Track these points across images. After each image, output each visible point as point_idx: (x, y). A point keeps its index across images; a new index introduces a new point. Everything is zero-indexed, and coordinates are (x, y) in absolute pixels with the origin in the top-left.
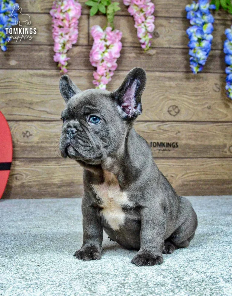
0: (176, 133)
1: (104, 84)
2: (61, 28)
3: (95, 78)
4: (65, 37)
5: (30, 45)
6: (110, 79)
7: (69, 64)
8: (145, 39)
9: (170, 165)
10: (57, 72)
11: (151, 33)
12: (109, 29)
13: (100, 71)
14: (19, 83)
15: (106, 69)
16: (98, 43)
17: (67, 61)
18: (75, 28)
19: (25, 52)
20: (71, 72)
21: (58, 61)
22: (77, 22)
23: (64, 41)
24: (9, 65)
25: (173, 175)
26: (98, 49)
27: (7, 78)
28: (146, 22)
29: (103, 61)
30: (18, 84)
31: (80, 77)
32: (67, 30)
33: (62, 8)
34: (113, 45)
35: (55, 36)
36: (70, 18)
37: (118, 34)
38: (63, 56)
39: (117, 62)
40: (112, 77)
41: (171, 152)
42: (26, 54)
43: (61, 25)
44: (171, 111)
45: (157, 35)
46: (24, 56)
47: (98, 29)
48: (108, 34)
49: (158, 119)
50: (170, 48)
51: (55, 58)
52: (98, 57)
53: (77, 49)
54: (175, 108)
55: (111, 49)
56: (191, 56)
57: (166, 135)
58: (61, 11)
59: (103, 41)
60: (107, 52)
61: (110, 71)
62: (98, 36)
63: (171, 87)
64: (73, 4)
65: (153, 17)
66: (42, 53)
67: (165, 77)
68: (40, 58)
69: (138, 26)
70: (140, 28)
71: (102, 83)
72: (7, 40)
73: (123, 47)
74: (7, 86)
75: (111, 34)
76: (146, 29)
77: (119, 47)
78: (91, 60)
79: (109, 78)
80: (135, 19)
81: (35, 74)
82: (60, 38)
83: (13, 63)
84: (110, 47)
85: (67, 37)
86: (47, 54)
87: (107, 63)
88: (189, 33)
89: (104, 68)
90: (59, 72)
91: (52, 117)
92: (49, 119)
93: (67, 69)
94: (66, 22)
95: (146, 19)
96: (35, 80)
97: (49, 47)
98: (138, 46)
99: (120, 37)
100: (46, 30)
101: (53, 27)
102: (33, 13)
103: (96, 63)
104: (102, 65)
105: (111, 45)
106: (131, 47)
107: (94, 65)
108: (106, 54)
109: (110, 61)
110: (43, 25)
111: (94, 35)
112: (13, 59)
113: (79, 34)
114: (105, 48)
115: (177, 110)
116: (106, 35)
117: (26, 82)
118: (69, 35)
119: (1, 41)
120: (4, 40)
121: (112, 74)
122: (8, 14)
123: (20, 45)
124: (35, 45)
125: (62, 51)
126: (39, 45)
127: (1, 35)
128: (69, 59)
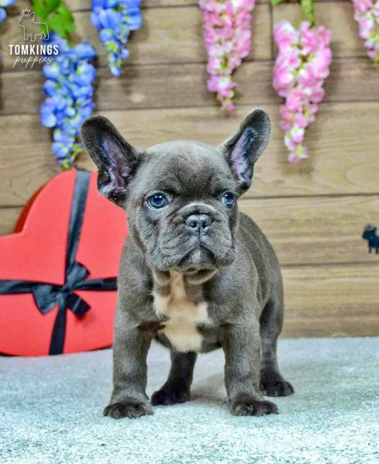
1: (300, 127)
2: (218, 30)
3: (283, 116)
4: (226, 46)
5: (167, 64)
6: (312, 119)
7: (237, 96)
8: (374, 40)
10: (215, 110)
12: (305, 25)
13: (291, 103)
14: (149, 133)
15: (302, 100)
16: (287, 51)
17: (234, 89)
18: (244, 29)
19: (159, 78)
20: (243, 109)
21: (215, 90)
22: (248, 16)
23: (224, 53)
24: (131, 102)
26: (286, 63)
27: (128, 126)
28: (375, 9)
32: (228, 32)
34: (314, 54)
35: (209, 44)
36: (234, 10)
37: (322, 34)
38: (224, 80)
39: (324, 86)
40: (316, 114)
42: (161, 80)
43: (217, 22)
46: (157, 84)
47: (287, 28)
48: (303, 34)
51: (211, 85)
52: (286, 79)
53: (250, 68)
55: (311, 62)
59: (295, 48)
60: (304, 67)
61: (311, 103)
62: (286, 40)
66: (188, 79)
68: (186, 86)
69: (360, 16)
70: (364, 21)
71: (296, 127)
72: (120, 57)
73: (334, 58)
75: (310, 34)
76: (376, 22)
77: (326, 59)
78: (275, 85)
79: (310, 116)
80: (355, 6)
81: (177, 116)
82: (217, 49)
83: (137, 97)
84: (310, 59)
85: (230, 46)
86: (198, 78)
87: (303, 88)
89: (298, 98)
90: (219, 110)
93: (235, 104)
94: (227, 19)
95: (374, 2)
96: (178, 126)
97: (202, 67)
98: (363, 55)
99: (328, 40)
100: (192, 36)
101: (204, 29)
102: (169, 7)
103: (285, 88)
104: (296, 95)
105: (311, 55)
107: (282, 94)
108: (303, 73)
109: (309, 83)
110: (189, 28)
111: (278, 39)
112: (138, 91)
113: (252, 39)
114: (299, 61)
116: (300, 38)
117: (162, 131)
118: (234, 41)
119: (111, 59)
120: (116, 56)
121: (314, 109)
122: (122, 9)
123: (148, 64)
124: (176, 63)
125: (222, 71)
126: (182, 63)
127: (110, 48)
128: (235, 84)
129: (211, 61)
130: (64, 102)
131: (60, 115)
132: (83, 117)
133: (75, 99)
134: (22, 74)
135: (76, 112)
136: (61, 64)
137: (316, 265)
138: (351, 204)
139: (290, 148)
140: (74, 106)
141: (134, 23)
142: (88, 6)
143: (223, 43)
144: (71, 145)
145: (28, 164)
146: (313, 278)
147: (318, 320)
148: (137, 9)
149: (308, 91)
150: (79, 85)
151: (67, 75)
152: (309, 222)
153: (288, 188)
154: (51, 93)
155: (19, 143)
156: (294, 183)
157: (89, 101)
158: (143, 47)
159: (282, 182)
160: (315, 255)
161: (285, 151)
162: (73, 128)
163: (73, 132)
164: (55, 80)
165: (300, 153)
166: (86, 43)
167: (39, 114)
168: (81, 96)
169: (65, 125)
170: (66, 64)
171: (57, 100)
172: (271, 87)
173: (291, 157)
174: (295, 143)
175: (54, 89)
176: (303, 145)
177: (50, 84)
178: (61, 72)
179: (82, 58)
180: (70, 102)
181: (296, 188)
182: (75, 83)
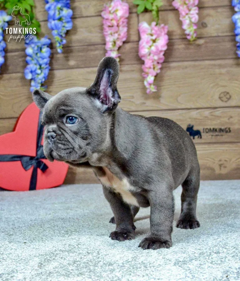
0: (228, 118)
1: (152, 76)
2: (110, 28)
3: (144, 70)
4: (114, 36)
7: (121, 60)
8: (190, 30)
9: (223, 150)
11: (196, 24)
12: (154, 24)
13: (147, 64)
14: (78, 80)
15: (153, 62)
16: (145, 37)
17: (119, 57)
18: (123, 27)
19: (82, 52)
20: (124, 67)
22: (126, 20)
23: (114, 39)
24: (69, 65)
25: (227, 159)
26: (144, 44)
27: (68, 77)
28: (190, 14)
29: (150, 54)
30: (77, 82)
31: (133, 71)
32: (116, 29)
33: (110, 9)
34: (159, 38)
35: (107, 35)
36: (119, 18)
37: (163, 28)
38: (114, 53)
39: (164, 55)
40: (161, 69)
41: (224, 137)
43: (110, 24)
44: (222, 97)
45: (205, 25)
46: (81, 56)
47: (144, 25)
49: (209, 106)
50: (218, 36)
52: (145, 51)
53: (128, 46)
54: (226, 95)
56: (238, 42)
57: (219, 121)
58: (110, 12)
59: (149, 36)
60: (154, 45)
62: (144, 32)
63: (221, 74)
64: (121, 5)
65: (196, 8)
66: (97, 52)
67: (215, 65)
68: (96, 56)
69: (183, 18)
70: (185, 20)
71: (150, 76)
72: (62, 43)
73: (169, 39)
74: (68, 84)
75: (156, 28)
76: (190, 21)
77: (166, 40)
79: (158, 70)
80: (180, 13)
81: (92, 71)
82: (110, 37)
83: (72, 63)
84: (157, 41)
85: (117, 35)
86: (102, 52)
87: (153, 56)
88: (234, 20)
89: (151, 61)
94: (114, 23)
95: (190, 10)
97: (103, 46)
98: (184, 37)
99: (166, 31)
101: (104, 28)
102: (87, 17)
103: (144, 56)
104: (150, 59)
105: (157, 39)
106: (180, 39)
107: (143, 59)
108: (153, 48)
109: (156, 53)
111: (141, 31)
112: (72, 60)
113: (128, 31)
114: (151, 42)
115: (228, 96)
116: (152, 30)
117: (84, 79)
118: (119, 33)
119: (58, 45)
121: (160, 66)
122: (63, 20)
123: (77, 46)
124: (91, 45)
125: (113, 49)
126: (94, 45)
127: (57, 40)
128: (120, 55)
129: (107, 44)
130: (35, 67)
131: (34, 73)
132: (45, 74)
133: (40, 65)
134: (17, 53)
135: (42, 71)
136: (33, 48)
138: (180, 114)
139: (147, 86)
140: (40, 69)
141: (69, 26)
142: (46, 19)
143: (113, 34)
144: (39, 88)
145: (20, 97)
148: (70, 20)
149: (156, 58)
150: (43, 58)
151: (37, 54)
153: (147, 106)
154: (29, 62)
155: (16, 87)
157: (47, 66)
158: (75, 38)
159: (144, 103)
161: (144, 88)
162: (40, 79)
163: (40, 81)
165: (153, 89)
166: (46, 38)
167: (23, 73)
168: (44, 64)
169: (36, 78)
170: (36, 48)
171: (32, 66)
172: (138, 55)
173: (148, 91)
174: (150, 84)
176: (154, 85)
177: (28, 58)
178: (34, 52)
179: (44, 45)
180: (38, 67)
181: (152, 106)
182: (41, 57)
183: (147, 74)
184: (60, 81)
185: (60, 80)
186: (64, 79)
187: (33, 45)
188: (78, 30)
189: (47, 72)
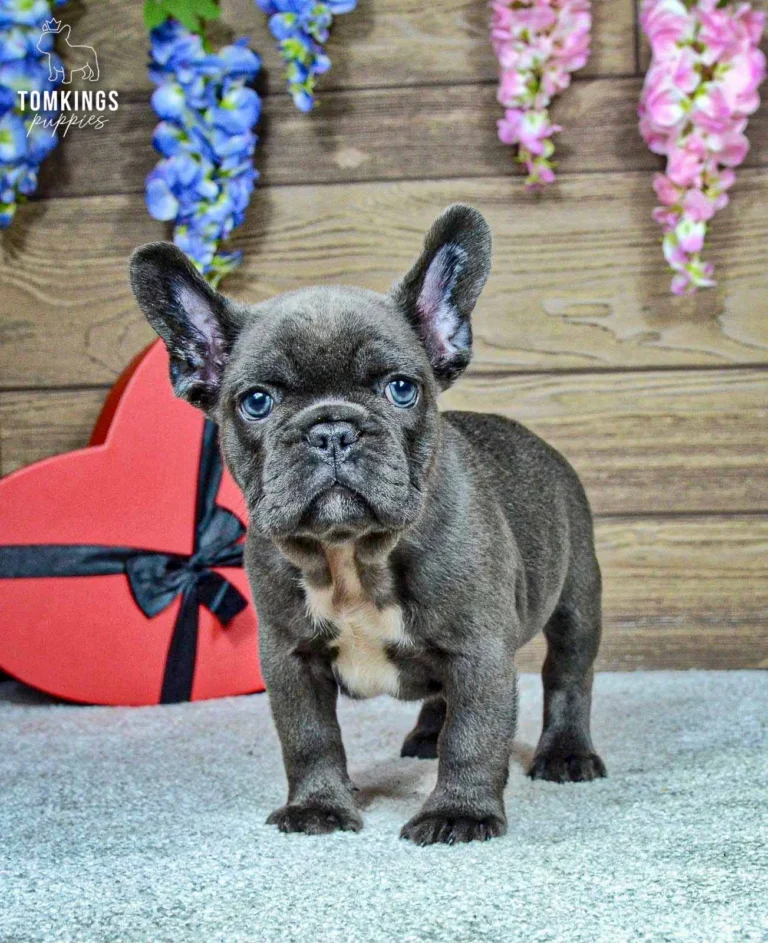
1: (697, 221)
2: (522, 12)
3: (661, 197)
4: (537, 46)
5: (410, 86)
6: (723, 202)
7: (560, 154)
10: (513, 183)
13: (678, 169)
14: (376, 233)
15: (701, 161)
16: (669, 57)
17: (553, 138)
18: (577, 9)
19: (394, 115)
20: (573, 181)
21: (514, 141)
23: (536, 61)
24: (335, 166)
26: (667, 84)
27: (330, 217)
29: (688, 129)
30: (371, 240)
31: (610, 198)
32: (542, 16)
34: (728, 64)
35: (503, 42)
37: (746, 19)
38: (532, 121)
39: (746, 132)
40: (731, 192)
42: (399, 122)
46: (390, 129)
47: (668, 7)
48: (706, 20)
51: (504, 129)
52: (668, 116)
53: (591, 94)
55: (721, 79)
59: (688, 50)
60: (704, 92)
61: (721, 167)
62: (668, 31)
66: (457, 116)
68: (452, 132)
71: (688, 219)
72: (313, 70)
74: (330, 247)
75: (719, 20)
77: (754, 72)
78: (644, 132)
79: (718, 195)
81: (433, 195)
82: (519, 51)
83: (348, 158)
84: (717, 73)
85: (546, 43)
87: (705, 136)
89: (694, 158)
90: (521, 183)
91: (505, 361)
92: (490, 368)
93: (556, 171)
97: (485, 92)
99: (758, 33)
100: (466, 25)
101: (492, 11)
103: (664, 137)
104: (688, 150)
105: (721, 65)
107: (658, 148)
108: (703, 103)
109: (715, 126)
110: (455, 9)
111: (651, 30)
112: (351, 145)
113: (593, 31)
114: (696, 78)
116: (698, 27)
117: (401, 228)
118: (555, 35)
119: (294, 75)
120: (304, 70)
121: (727, 181)
123: (372, 88)
124: (431, 85)
125: (528, 102)
126: (444, 83)
127: (290, 54)
128: (557, 128)
129: (505, 78)
130: (193, 167)
131: (185, 196)
132: (236, 201)
133: (217, 162)
135: (221, 189)
136: (186, 87)
137: (727, 515)
139: (676, 265)
140: (214, 177)
143: (532, 39)
144: (208, 259)
146: (720, 543)
147: (730, 631)
149: (714, 143)
151: (201, 112)
152: (713, 423)
153: (667, 349)
154: (168, 149)
156: (681, 340)
157: (247, 165)
158: (361, 51)
160: (727, 493)
161: (659, 271)
162: (213, 223)
163: (213, 231)
164: (177, 122)
165: (697, 274)
166: (242, 45)
167: (142, 192)
168: (231, 155)
169: (197, 217)
170: (199, 88)
171: (181, 164)
172: (634, 134)
173: (678, 282)
174: (686, 256)
175: (173, 142)
176: (703, 259)
177: (165, 131)
178: (188, 104)
179: (234, 75)
180: (207, 167)
181: (687, 351)
182: (218, 127)
183: (678, 212)
184: (295, 233)
185: (295, 228)
186: (310, 223)
187: (185, 76)
188: (379, 19)
189: (244, 189)
